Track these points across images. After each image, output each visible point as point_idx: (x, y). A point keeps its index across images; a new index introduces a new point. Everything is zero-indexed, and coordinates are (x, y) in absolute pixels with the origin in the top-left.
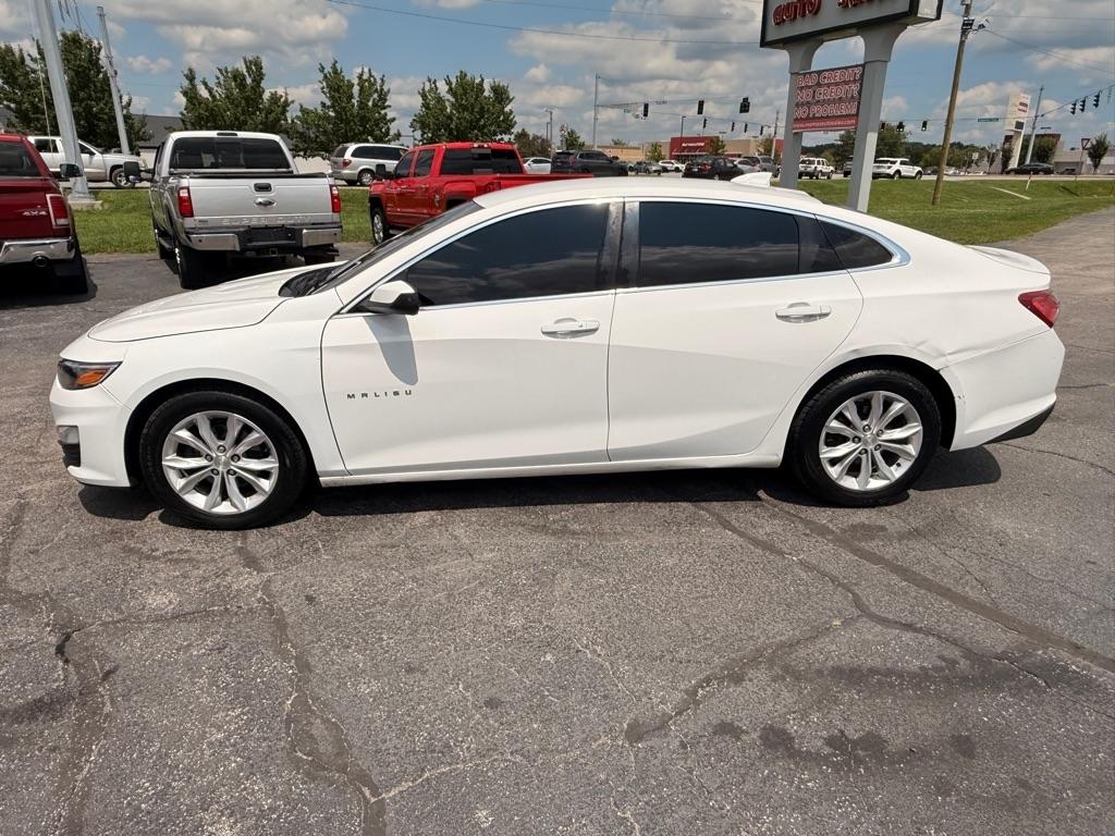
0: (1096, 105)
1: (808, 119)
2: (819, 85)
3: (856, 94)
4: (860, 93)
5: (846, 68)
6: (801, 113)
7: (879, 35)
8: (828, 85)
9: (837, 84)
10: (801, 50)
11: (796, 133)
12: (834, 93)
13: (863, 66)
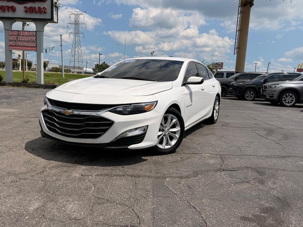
0: (46, 52)
1: (16, 46)
2: (18, 35)
3: (35, 40)
4: (36, 40)
5: (30, 31)
6: (12, 43)
7: (40, 24)
8: (23, 36)
9: (26, 36)
10: (8, 22)
11: (10, 50)
12: (25, 39)
13: (36, 32)
